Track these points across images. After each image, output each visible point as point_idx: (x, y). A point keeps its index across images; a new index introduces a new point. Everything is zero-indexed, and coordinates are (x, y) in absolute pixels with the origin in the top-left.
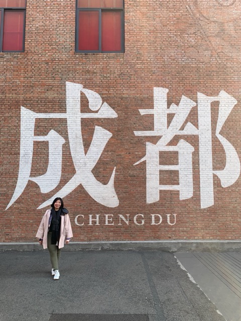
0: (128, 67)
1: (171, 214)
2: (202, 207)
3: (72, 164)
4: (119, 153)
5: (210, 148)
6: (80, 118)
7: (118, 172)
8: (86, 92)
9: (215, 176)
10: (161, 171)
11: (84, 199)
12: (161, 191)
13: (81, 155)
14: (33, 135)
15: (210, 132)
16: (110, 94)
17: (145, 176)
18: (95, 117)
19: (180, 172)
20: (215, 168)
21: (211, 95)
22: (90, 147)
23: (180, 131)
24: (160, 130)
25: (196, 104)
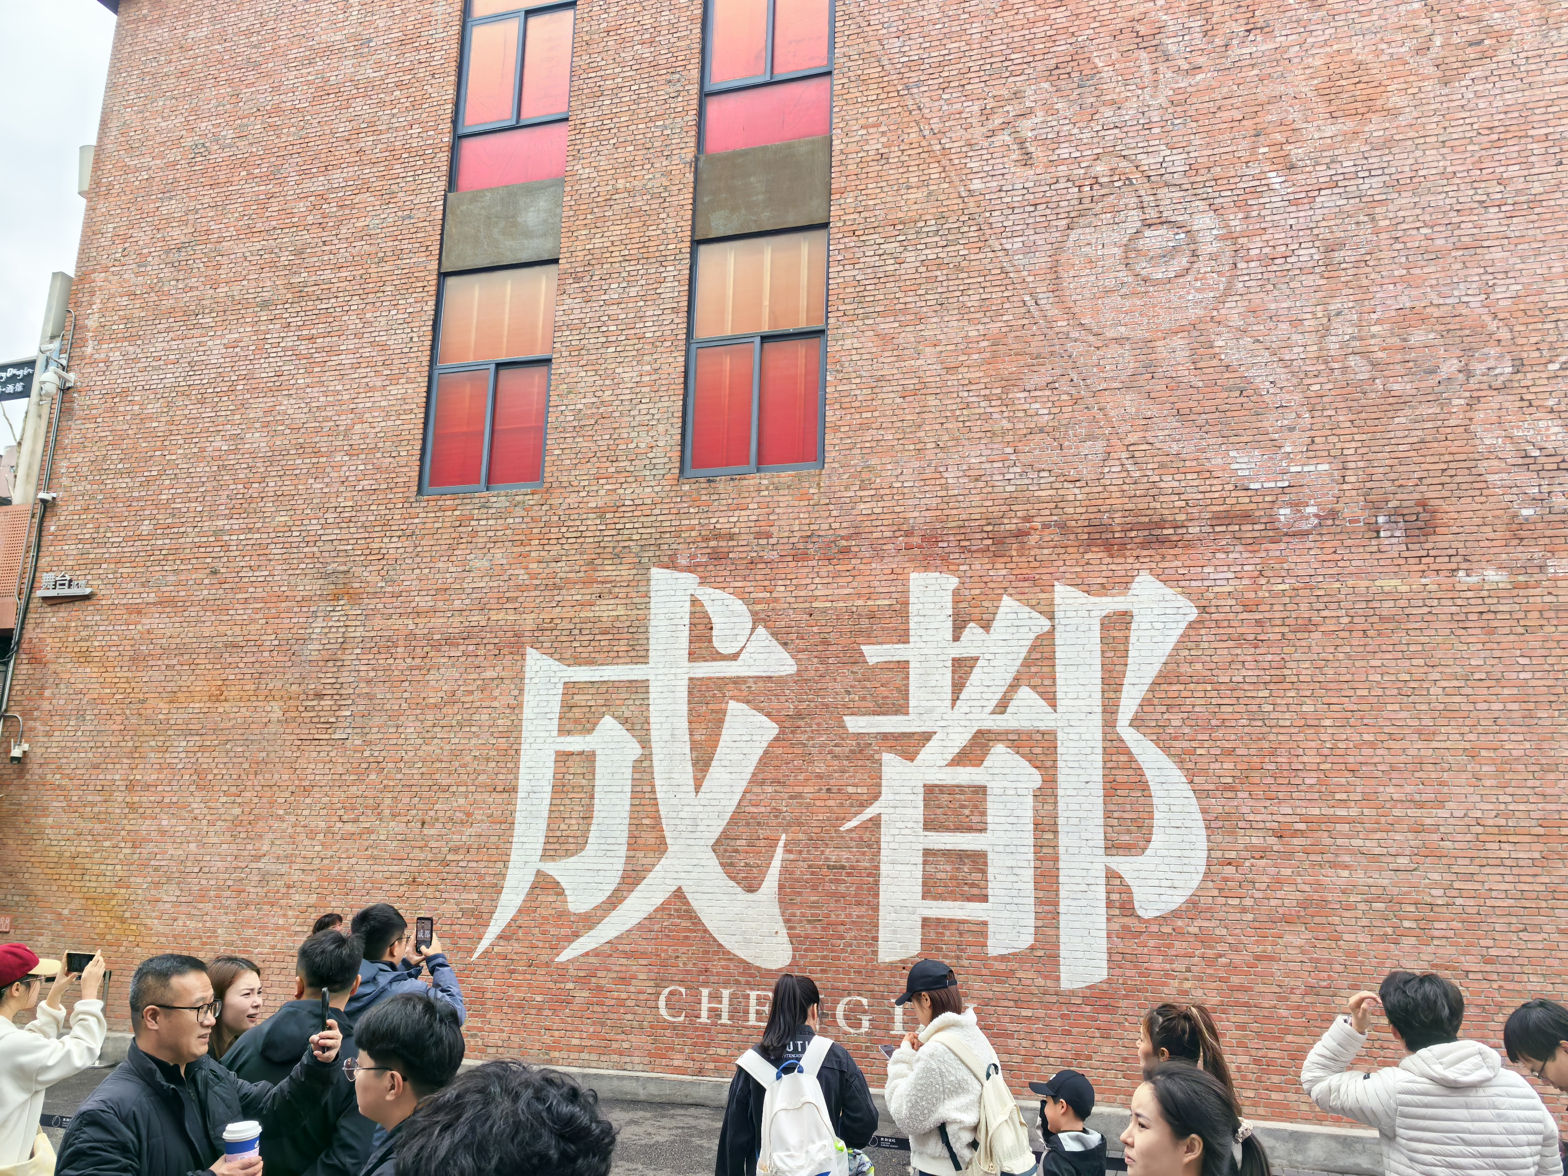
0: (835, 513)
2: (1065, 984)
3: (657, 825)
4: (798, 789)
5: (1096, 775)
6: (687, 676)
7: (790, 852)
8: (706, 597)
9: (1111, 875)
10: (927, 853)
11: (686, 937)
12: (926, 922)
13: (683, 796)
14: (555, 733)
15: (1097, 719)
16: (776, 600)
17: (877, 868)
18: (728, 675)
19: (990, 856)
20: (1112, 847)
21: (1104, 589)
22: (711, 769)
23: (993, 716)
24: (930, 711)
25: (1048, 623)
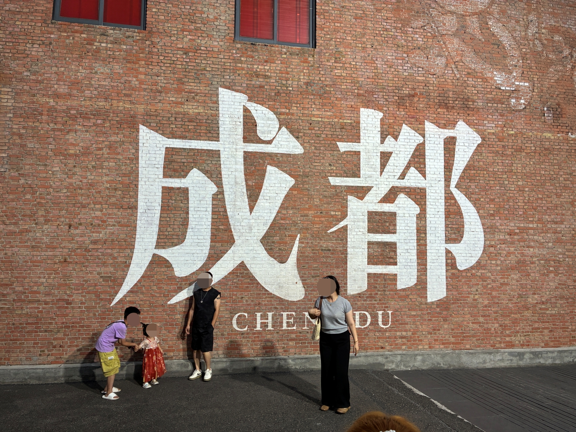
0: (322, 72)
1: (384, 310)
2: (429, 300)
3: (228, 230)
4: (306, 212)
5: (442, 209)
6: (243, 151)
7: (302, 243)
8: (253, 108)
9: (448, 252)
10: (369, 243)
11: (247, 287)
12: (369, 275)
13: (243, 214)
14: (161, 176)
15: (442, 183)
16: (293, 114)
17: (346, 250)
18: (267, 151)
19: (398, 245)
20: (448, 240)
21: (445, 127)
22: (258, 201)
23: (399, 180)
24: (370, 177)
25: (422, 139)
